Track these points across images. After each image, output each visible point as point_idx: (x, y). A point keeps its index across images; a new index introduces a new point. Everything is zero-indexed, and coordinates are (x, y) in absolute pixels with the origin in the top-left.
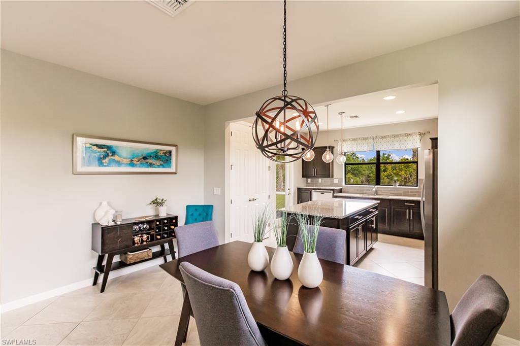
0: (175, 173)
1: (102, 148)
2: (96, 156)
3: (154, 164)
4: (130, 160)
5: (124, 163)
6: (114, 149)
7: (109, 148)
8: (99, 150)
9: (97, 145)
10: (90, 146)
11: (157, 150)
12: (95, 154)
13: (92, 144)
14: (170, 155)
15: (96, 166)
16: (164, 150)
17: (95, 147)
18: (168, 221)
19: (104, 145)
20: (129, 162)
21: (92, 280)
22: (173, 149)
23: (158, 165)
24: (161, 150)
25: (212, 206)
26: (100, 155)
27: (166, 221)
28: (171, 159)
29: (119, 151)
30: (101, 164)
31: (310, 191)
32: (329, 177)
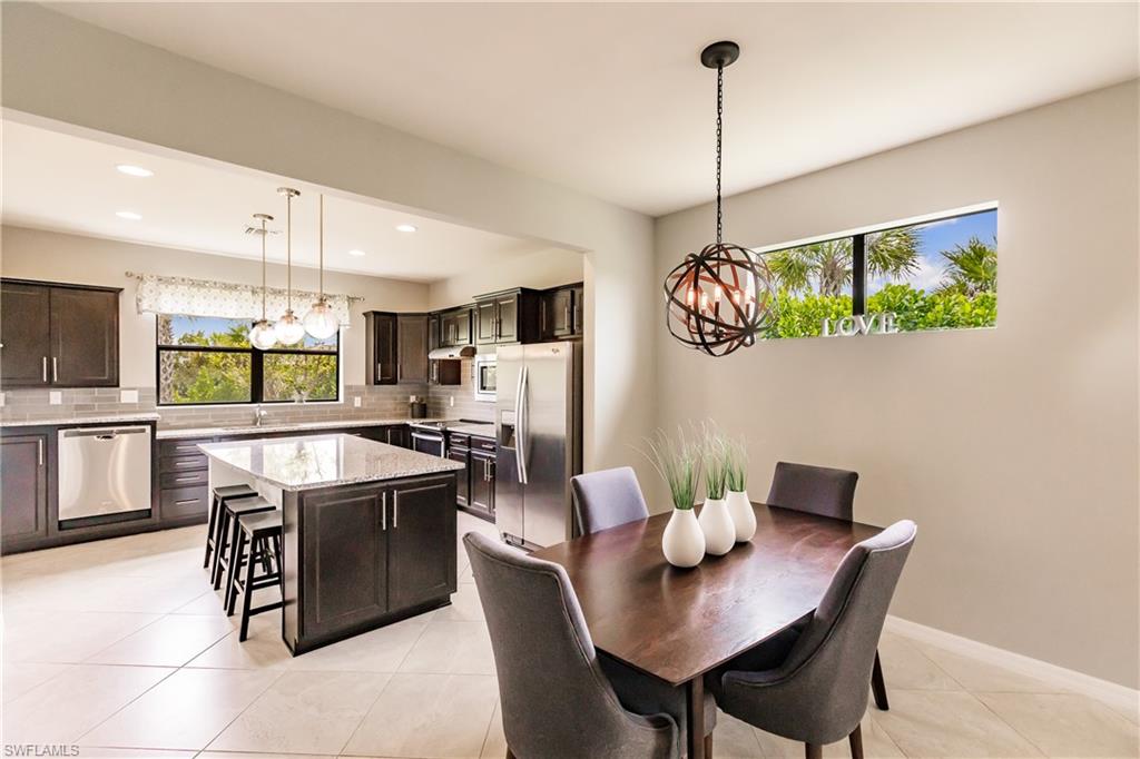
31: (49, 435)
32: (114, 383)
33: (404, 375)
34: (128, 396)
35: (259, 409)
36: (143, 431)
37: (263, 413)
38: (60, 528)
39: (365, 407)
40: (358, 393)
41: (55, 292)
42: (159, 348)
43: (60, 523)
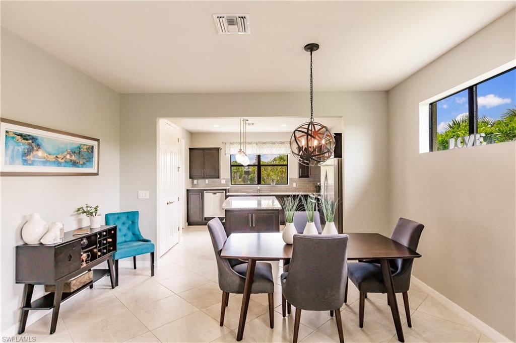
0: (97, 174)
1: (27, 140)
2: (21, 150)
3: (78, 163)
4: (55, 156)
5: (49, 161)
6: (40, 141)
7: (34, 139)
8: (24, 141)
9: (21, 135)
10: (14, 135)
11: (81, 145)
12: (19, 148)
13: (16, 134)
14: (92, 152)
15: (20, 165)
16: (87, 145)
17: (20, 137)
18: (106, 233)
19: (29, 135)
20: (54, 160)
21: (16, 327)
22: (95, 143)
23: (82, 164)
24: (85, 145)
25: (138, 212)
26: (24, 149)
27: (105, 233)
28: (93, 157)
29: (45, 144)
30: (25, 162)
31: (201, 192)
32: (218, 177)
33: (312, 174)
34: (223, 182)
35: (259, 187)
36: (223, 192)
37: (259, 188)
38: (205, 220)
39: (297, 187)
40: (294, 182)
41: (205, 151)
42: (231, 166)
43: (205, 218)
